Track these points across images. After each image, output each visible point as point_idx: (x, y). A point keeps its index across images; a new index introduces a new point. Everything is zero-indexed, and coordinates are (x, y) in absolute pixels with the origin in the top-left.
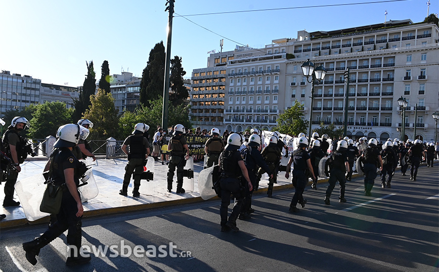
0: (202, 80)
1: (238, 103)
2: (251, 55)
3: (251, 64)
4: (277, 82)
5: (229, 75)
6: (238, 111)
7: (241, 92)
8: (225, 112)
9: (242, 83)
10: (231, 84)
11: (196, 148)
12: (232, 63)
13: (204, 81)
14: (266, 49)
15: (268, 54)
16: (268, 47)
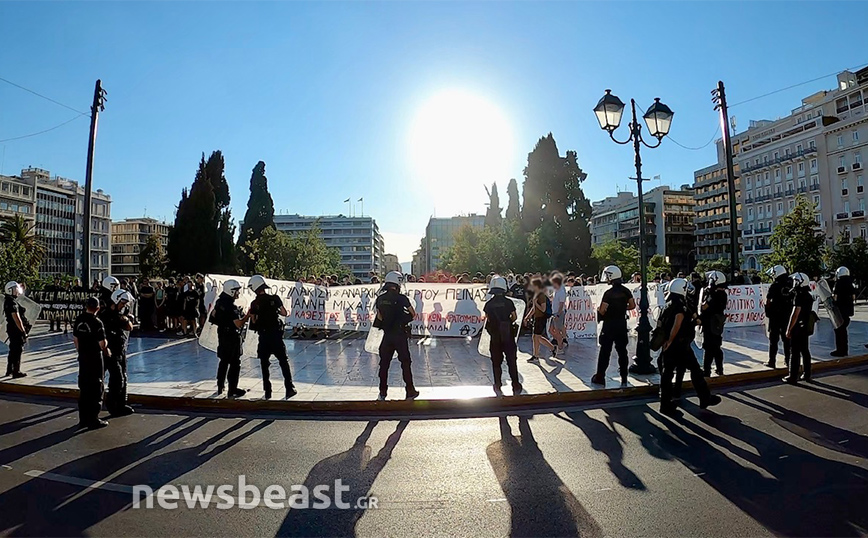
0: (709, 186)
1: (761, 216)
2: (773, 131)
3: (774, 146)
4: (815, 170)
5: (743, 171)
6: (762, 231)
7: (764, 198)
8: (743, 236)
9: (763, 182)
10: (749, 186)
11: (60, 311)
12: (745, 150)
13: (711, 188)
14: (794, 115)
15: (797, 125)
16: (796, 112)
